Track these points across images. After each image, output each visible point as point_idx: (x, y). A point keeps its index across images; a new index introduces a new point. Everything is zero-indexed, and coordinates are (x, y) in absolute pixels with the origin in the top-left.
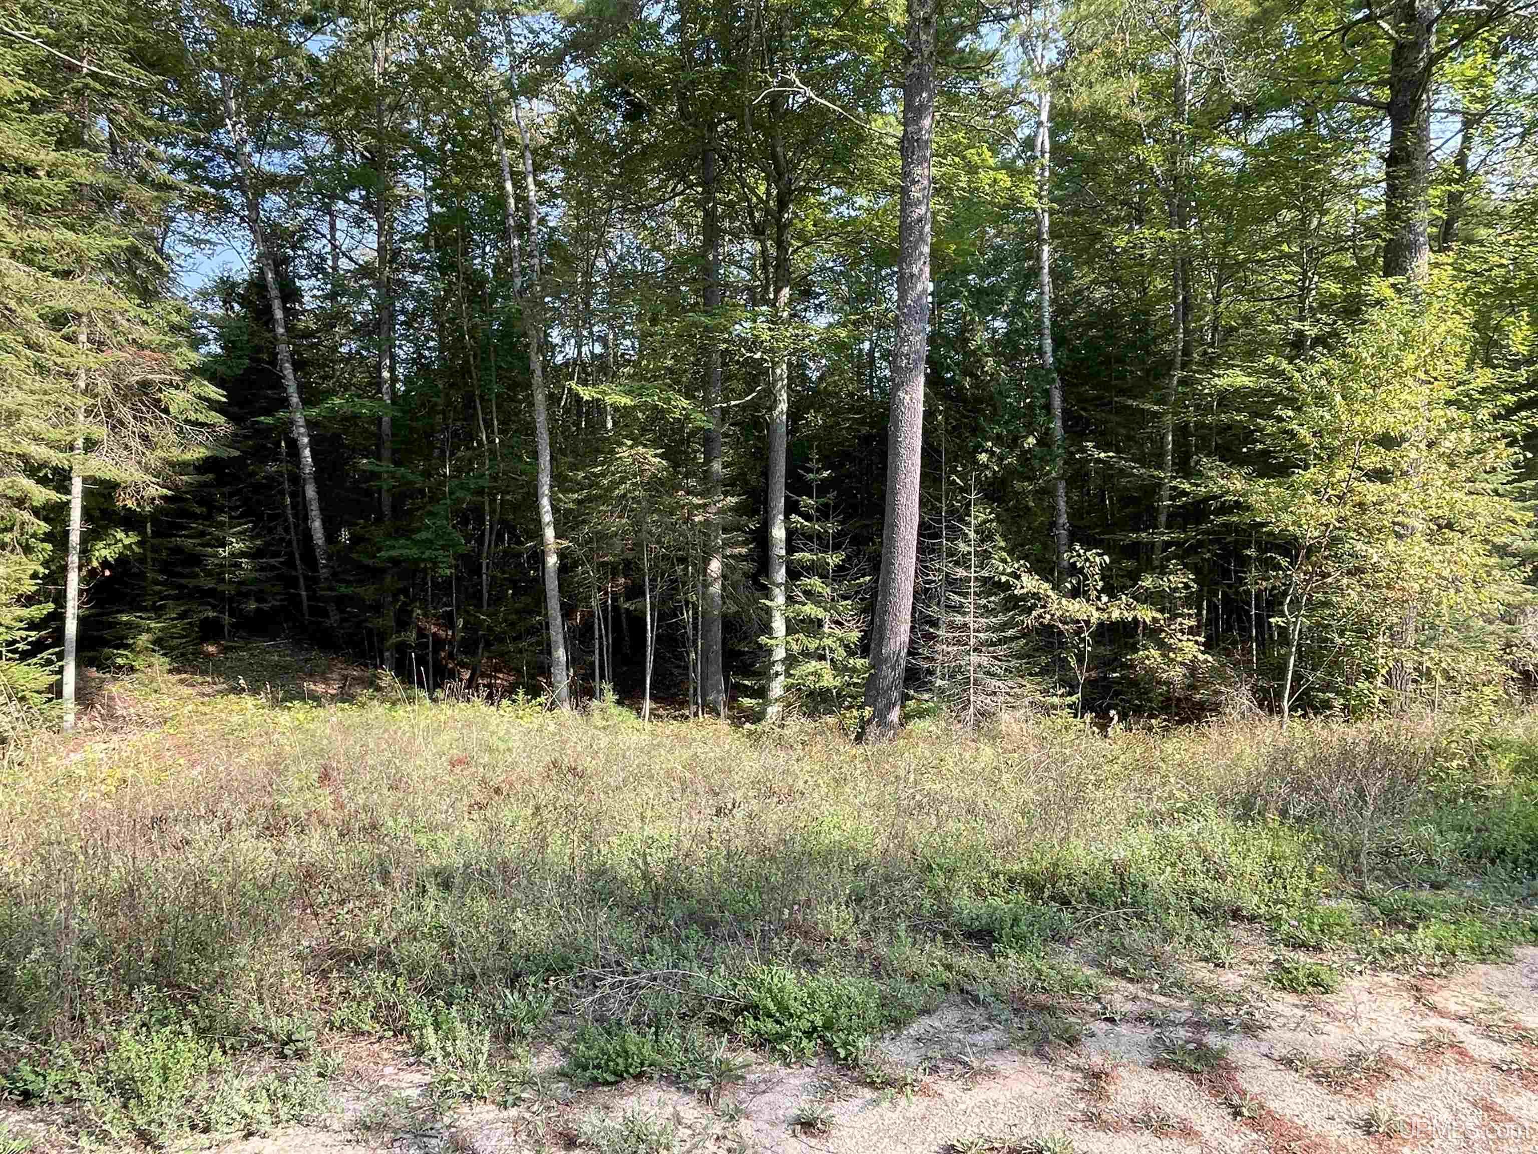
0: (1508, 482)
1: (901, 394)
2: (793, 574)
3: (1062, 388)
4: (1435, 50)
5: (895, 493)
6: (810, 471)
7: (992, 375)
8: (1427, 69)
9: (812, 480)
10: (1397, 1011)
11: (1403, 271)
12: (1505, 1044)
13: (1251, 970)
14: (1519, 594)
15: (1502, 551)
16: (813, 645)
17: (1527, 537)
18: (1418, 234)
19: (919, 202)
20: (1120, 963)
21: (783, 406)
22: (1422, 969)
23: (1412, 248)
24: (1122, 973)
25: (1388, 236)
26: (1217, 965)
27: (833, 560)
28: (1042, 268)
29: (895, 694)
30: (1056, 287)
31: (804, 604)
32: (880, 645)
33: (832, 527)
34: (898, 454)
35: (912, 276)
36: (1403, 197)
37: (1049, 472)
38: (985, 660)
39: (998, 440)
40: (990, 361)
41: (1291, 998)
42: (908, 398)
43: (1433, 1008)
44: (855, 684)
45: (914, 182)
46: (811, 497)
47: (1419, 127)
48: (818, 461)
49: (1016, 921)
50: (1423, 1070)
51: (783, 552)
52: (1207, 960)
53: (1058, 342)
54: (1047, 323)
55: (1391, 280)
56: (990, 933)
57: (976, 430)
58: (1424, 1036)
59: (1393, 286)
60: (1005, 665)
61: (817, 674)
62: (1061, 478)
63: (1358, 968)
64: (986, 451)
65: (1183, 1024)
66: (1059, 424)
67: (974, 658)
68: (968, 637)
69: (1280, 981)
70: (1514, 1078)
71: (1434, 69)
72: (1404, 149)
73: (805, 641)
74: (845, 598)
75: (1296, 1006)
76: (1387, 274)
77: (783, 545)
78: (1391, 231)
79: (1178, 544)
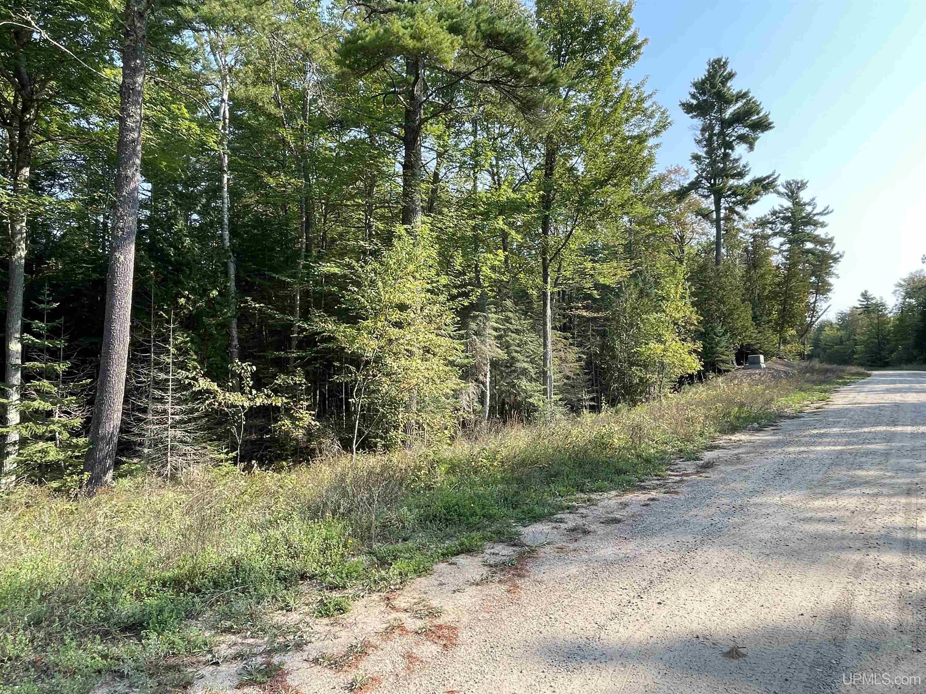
0: (455, 331)
1: (117, 255)
2: (27, 377)
3: (236, 263)
4: (423, 117)
5: (111, 321)
6: (42, 302)
7: (189, 249)
8: (420, 125)
9: (43, 309)
10: (377, 614)
11: (410, 223)
12: (422, 619)
13: (307, 609)
14: (458, 384)
15: (452, 363)
16: (41, 429)
17: (462, 357)
18: (416, 205)
19: (132, 130)
20: (228, 623)
21: (23, 253)
22: (392, 587)
23: (414, 211)
24: (228, 630)
25: (404, 204)
26: (287, 611)
27: (61, 367)
28: (223, 188)
29: (109, 462)
30: (232, 201)
31: (34, 400)
32: (97, 428)
33: (60, 344)
34: (113, 295)
35: (127, 177)
36: (410, 186)
37: (227, 313)
38: (179, 433)
39: (192, 290)
40: (188, 241)
41: (326, 621)
42: (122, 258)
43: (393, 608)
44: (77, 457)
45: (129, 116)
46: (42, 321)
47: (416, 152)
48: (49, 296)
49: (161, 611)
50: (383, 645)
51: (19, 362)
52: (282, 609)
53: (233, 233)
54: (226, 221)
55: (405, 226)
56: (141, 624)
57: (178, 283)
58: (388, 625)
59: (406, 229)
60: (192, 435)
61: (44, 452)
62: (234, 317)
63: (362, 594)
64: (184, 297)
65: (261, 654)
66: (234, 284)
67: (171, 432)
68: (167, 419)
69: (320, 612)
70: (423, 637)
71: (422, 126)
72: (410, 162)
73: (34, 428)
74: (72, 394)
75: (327, 625)
76: (403, 224)
77: (19, 356)
78: (405, 202)
79: (302, 358)
